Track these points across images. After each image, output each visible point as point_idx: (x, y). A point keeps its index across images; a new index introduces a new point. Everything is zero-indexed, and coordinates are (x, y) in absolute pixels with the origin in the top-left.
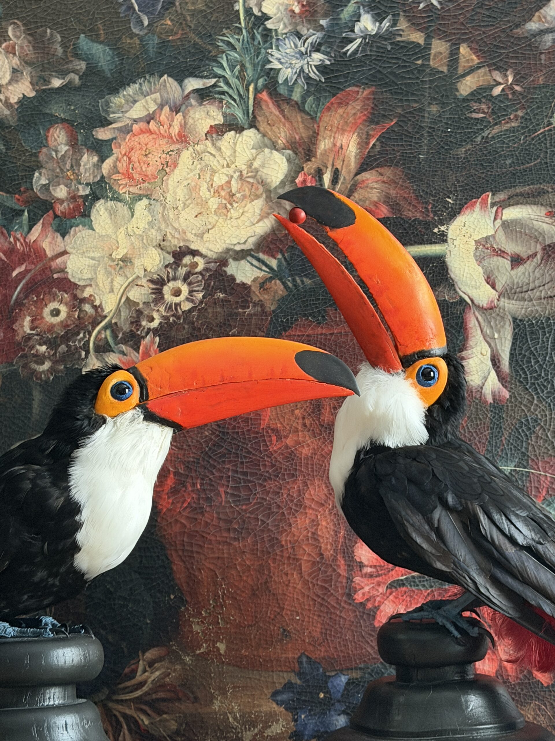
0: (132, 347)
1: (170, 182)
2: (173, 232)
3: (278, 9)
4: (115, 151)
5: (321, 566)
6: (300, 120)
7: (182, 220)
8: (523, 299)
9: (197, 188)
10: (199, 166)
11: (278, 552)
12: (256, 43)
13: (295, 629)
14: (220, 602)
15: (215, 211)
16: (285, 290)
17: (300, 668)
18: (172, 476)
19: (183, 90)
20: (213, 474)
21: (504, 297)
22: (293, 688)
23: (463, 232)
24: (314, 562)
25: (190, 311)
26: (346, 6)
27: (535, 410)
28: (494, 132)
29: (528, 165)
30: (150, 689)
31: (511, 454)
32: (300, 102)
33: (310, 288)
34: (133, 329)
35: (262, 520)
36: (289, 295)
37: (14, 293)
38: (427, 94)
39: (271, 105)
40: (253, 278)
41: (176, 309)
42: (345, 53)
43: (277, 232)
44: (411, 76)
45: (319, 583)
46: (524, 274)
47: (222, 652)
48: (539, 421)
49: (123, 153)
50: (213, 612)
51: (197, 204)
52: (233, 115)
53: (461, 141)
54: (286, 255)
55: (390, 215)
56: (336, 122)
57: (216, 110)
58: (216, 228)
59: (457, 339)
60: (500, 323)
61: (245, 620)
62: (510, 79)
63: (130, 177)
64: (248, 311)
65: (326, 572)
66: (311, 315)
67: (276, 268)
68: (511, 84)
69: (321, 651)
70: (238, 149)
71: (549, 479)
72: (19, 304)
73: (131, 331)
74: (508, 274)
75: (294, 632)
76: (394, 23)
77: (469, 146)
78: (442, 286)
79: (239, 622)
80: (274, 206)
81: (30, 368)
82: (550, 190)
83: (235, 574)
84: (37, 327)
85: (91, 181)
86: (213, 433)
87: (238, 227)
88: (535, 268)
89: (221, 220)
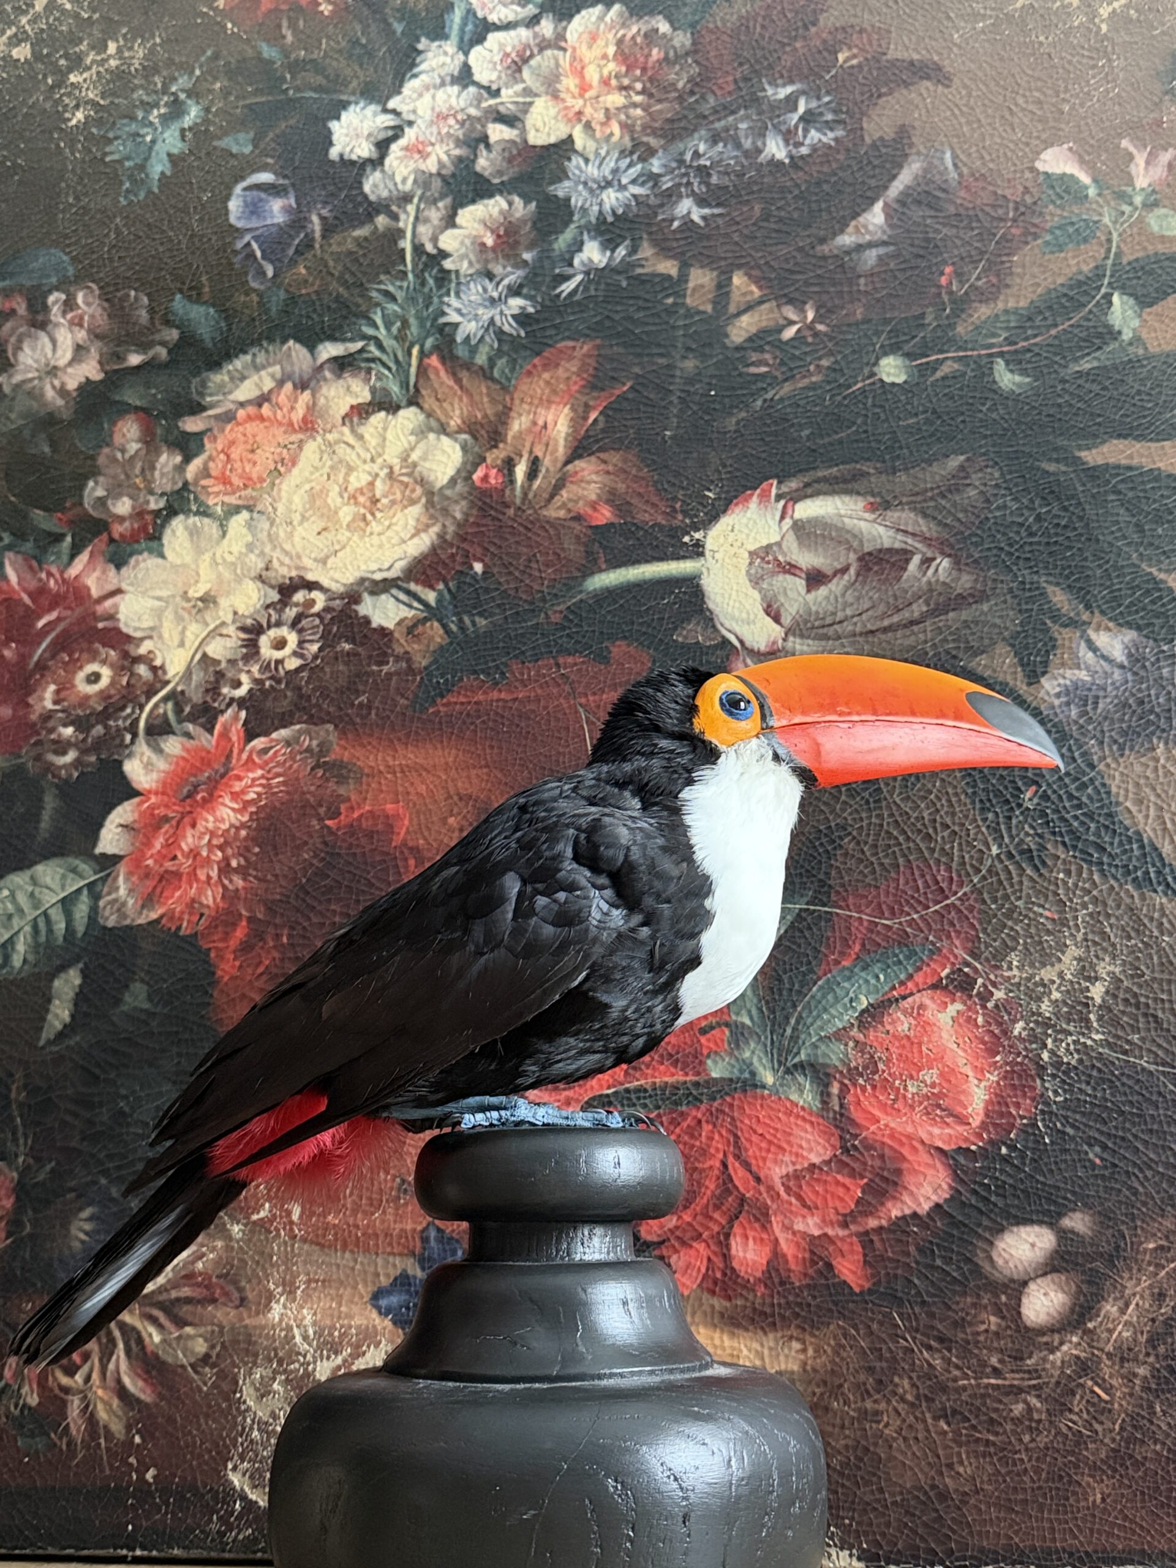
0: (203, 726)
1: (284, 487)
2: (282, 557)
3: (462, 243)
4: (208, 445)
6: (484, 391)
7: (297, 539)
8: (826, 638)
9: (324, 492)
10: (329, 463)
12: (426, 290)
15: (348, 526)
16: (445, 636)
17: (424, 1249)
18: (244, 923)
19: (314, 359)
20: (308, 921)
21: (794, 635)
22: (410, 1285)
23: (730, 540)
25: (298, 670)
26: (562, 232)
27: (843, 810)
28: (782, 393)
29: (837, 437)
30: (169, 1281)
31: (803, 885)
32: (486, 367)
33: (484, 633)
34: (208, 699)
36: (451, 643)
37: (35, 651)
38: (679, 345)
39: (443, 373)
40: (397, 619)
41: (276, 669)
42: (558, 296)
44: (657, 321)
46: (827, 598)
47: (295, 1218)
48: (850, 829)
49: (220, 448)
51: (322, 515)
52: (384, 389)
53: (731, 407)
54: (450, 584)
55: (616, 520)
56: (539, 391)
57: (360, 383)
58: (348, 549)
62: (810, 316)
63: (225, 481)
64: (385, 668)
66: (483, 671)
67: (433, 603)
68: (813, 322)
70: (390, 435)
71: (865, 924)
72: (42, 667)
73: (205, 702)
74: (801, 599)
76: (634, 250)
77: (743, 414)
78: (694, 622)
80: (438, 515)
81: (45, 762)
82: (872, 471)
84: (64, 700)
85: (168, 488)
86: (316, 856)
87: (381, 546)
88: (847, 588)
89: (355, 538)
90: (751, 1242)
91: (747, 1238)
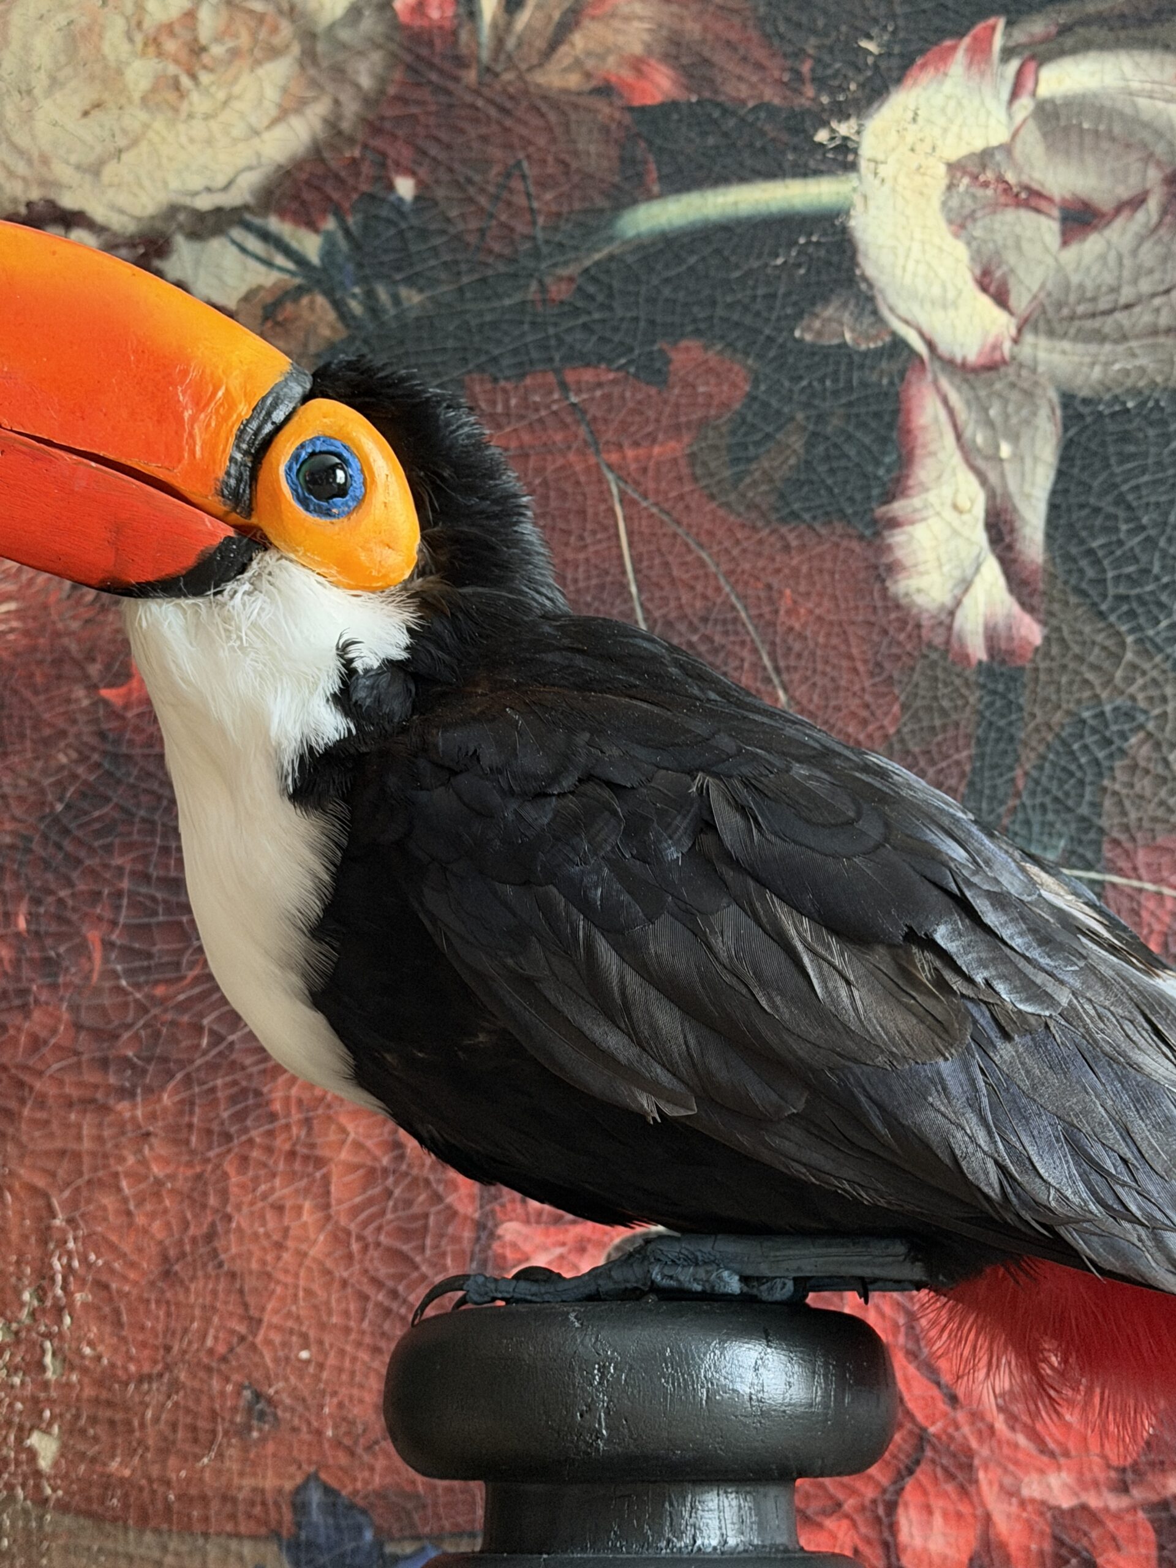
1: (15, 18)
5: (396, 1183)
7: (41, 124)
8: (1100, 337)
9: (93, 31)
11: (256, 1134)
13: (293, 1392)
14: (56, 1298)
15: (144, 99)
16: (339, 325)
17: (299, 1525)
20: (70, 884)
21: (1036, 330)
23: (910, 139)
24: (372, 1171)
27: (1129, 680)
31: (1043, 824)
33: (418, 319)
35: (212, 1032)
36: (351, 339)
40: (243, 290)
43: (327, 155)
45: (382, 1238)
46: (1103, 258)
47: (44, 1463)
48: (1141, 718)
50: (29, 1330)
51: (92, 78)
54: (351, 220)
55: (682, 96)
58: (144, 146)
59: (878, 463)
60: (1018, 411)
61: (131, 1358)
65: (409, 1203)
67: (314, 258)
69: (372, 1469)
71: (1170, 903)
74: (1050, 261)
75: (288, 1401)
78: (836, 303)
79: (112, 1365)
80: (324, 79)
83: (110, 1208)
86: (83, 759)
87: (209, 142)
88: (1141, 240)
89: (159, 124)
90: (938, 1520)
91: (929, 1510)
